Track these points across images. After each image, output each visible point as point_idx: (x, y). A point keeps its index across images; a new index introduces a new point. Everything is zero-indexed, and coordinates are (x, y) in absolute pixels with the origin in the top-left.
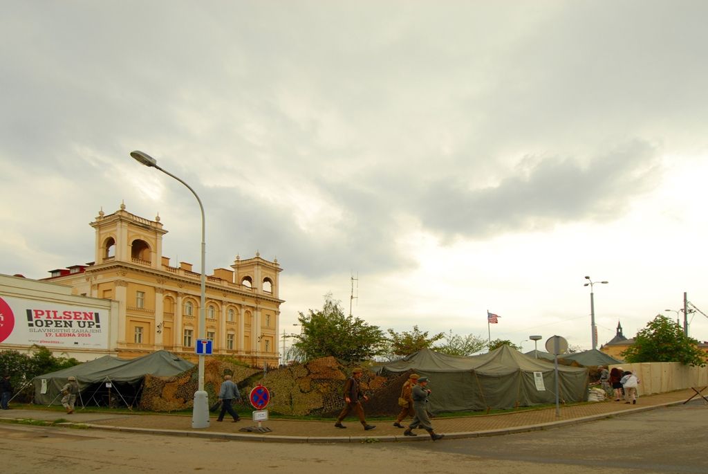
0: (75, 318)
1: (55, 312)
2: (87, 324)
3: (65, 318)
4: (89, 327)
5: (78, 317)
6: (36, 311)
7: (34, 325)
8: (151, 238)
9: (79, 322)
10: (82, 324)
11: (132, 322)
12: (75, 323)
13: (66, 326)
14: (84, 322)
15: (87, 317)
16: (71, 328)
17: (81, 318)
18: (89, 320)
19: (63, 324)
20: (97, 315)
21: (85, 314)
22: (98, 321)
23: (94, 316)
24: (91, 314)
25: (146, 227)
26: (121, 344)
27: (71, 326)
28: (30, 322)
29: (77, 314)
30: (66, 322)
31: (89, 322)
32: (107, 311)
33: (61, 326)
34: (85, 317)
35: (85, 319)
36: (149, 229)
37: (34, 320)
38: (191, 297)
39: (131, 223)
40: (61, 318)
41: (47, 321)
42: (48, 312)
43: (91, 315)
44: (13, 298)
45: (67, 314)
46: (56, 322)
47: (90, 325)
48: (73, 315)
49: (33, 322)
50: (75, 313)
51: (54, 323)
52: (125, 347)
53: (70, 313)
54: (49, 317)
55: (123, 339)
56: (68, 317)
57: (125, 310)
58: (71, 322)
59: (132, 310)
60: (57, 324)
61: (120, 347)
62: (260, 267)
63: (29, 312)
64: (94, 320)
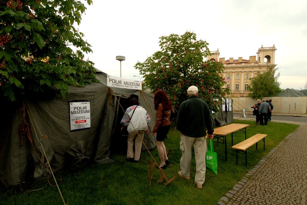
25: (214, 54)
62: (262, 52)
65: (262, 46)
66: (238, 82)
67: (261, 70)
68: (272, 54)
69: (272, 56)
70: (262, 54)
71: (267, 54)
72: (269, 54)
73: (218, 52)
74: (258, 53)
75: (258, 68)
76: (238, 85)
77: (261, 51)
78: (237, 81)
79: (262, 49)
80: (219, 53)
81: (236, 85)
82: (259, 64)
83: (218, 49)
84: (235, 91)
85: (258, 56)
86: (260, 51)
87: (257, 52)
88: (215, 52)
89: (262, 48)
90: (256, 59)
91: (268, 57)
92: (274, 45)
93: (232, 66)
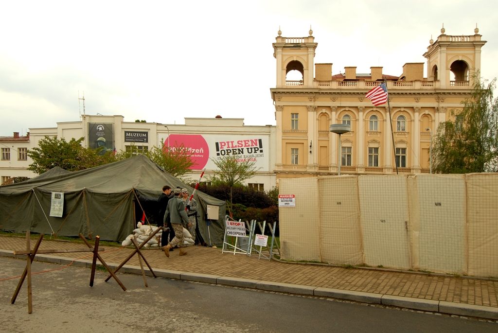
0: (245, 146)
1: (232, 142)
2: (253, 150)
3: (239, 146)
4: (255, 152)
5: (247, 145)
6: (221, 143)
7: (220, 154)
8: (303, 55)
9: (248, 149)
10: (250, 151)
11: (288, 144)
12: (245, 151)
13: (239, 153)
14: (251, 148)
15: (254, 144)
16: (243, 155)
17: (249, 146)
18: (255, 146)
19: (237, 151)
20: (260, 141)
21: (252, 141)
22: (261, 146)
23: (258, 142)
24: (256, 140)
25: (297, 46)
26: (278, 166)
27: (243, 153)
28: (218, 152)
29: (247, 142)
30: (239, 150)
31: (255, 148)
32: (268, 136)
33: (236, 154)
34: (252, 144)
35: (252, 145)
36: (300, 47)
37: (220, 150)
38: (347, 109)
39: (284, 47)
40: (236, 146)
41: (227, 150)
42: (228, 142)
43: (256, 142)
44: (208, 135)
45: (240, 142)
46: (233, 150)
47: (255, 150)
48: (243, 143)
49: (220, 152)
50: (245, 141)
51: (232, 151)
52: (281, 169)
53: (242, 142)
54: (228, 147)
55: (280, 162)
56: (240, 145)
57: (281, 133)
58: (242, 149)
59: (288, 132)
60: (233, 152)
61: (277, 169)
63: (217, 144)
64: (258, 146)
65: (443, 30)
66: (374, 141)
67: (442, 105)
68: (471, 57)
69: (474, 62)
70: (444, 55)
71: (457, 55)
72: (463, 56)
73: (310, 40)
74: (427, 55)
75: (433, 99)
76: (376, 149)
77: (440, 46)
78: (371, 139)
79: (444, 39)
80: (315, 46)
81: (370, 150)
82: (437, 85)
83: (311, 32)
84: (366, 169)
85: (429, 63)
86: (436, 46)
87: (427, 51)
88: (303, 41)
89: (445, 35)
90: (422, 72)
91: (459, 67)
92: (476, 30)
93: (354, 87)
